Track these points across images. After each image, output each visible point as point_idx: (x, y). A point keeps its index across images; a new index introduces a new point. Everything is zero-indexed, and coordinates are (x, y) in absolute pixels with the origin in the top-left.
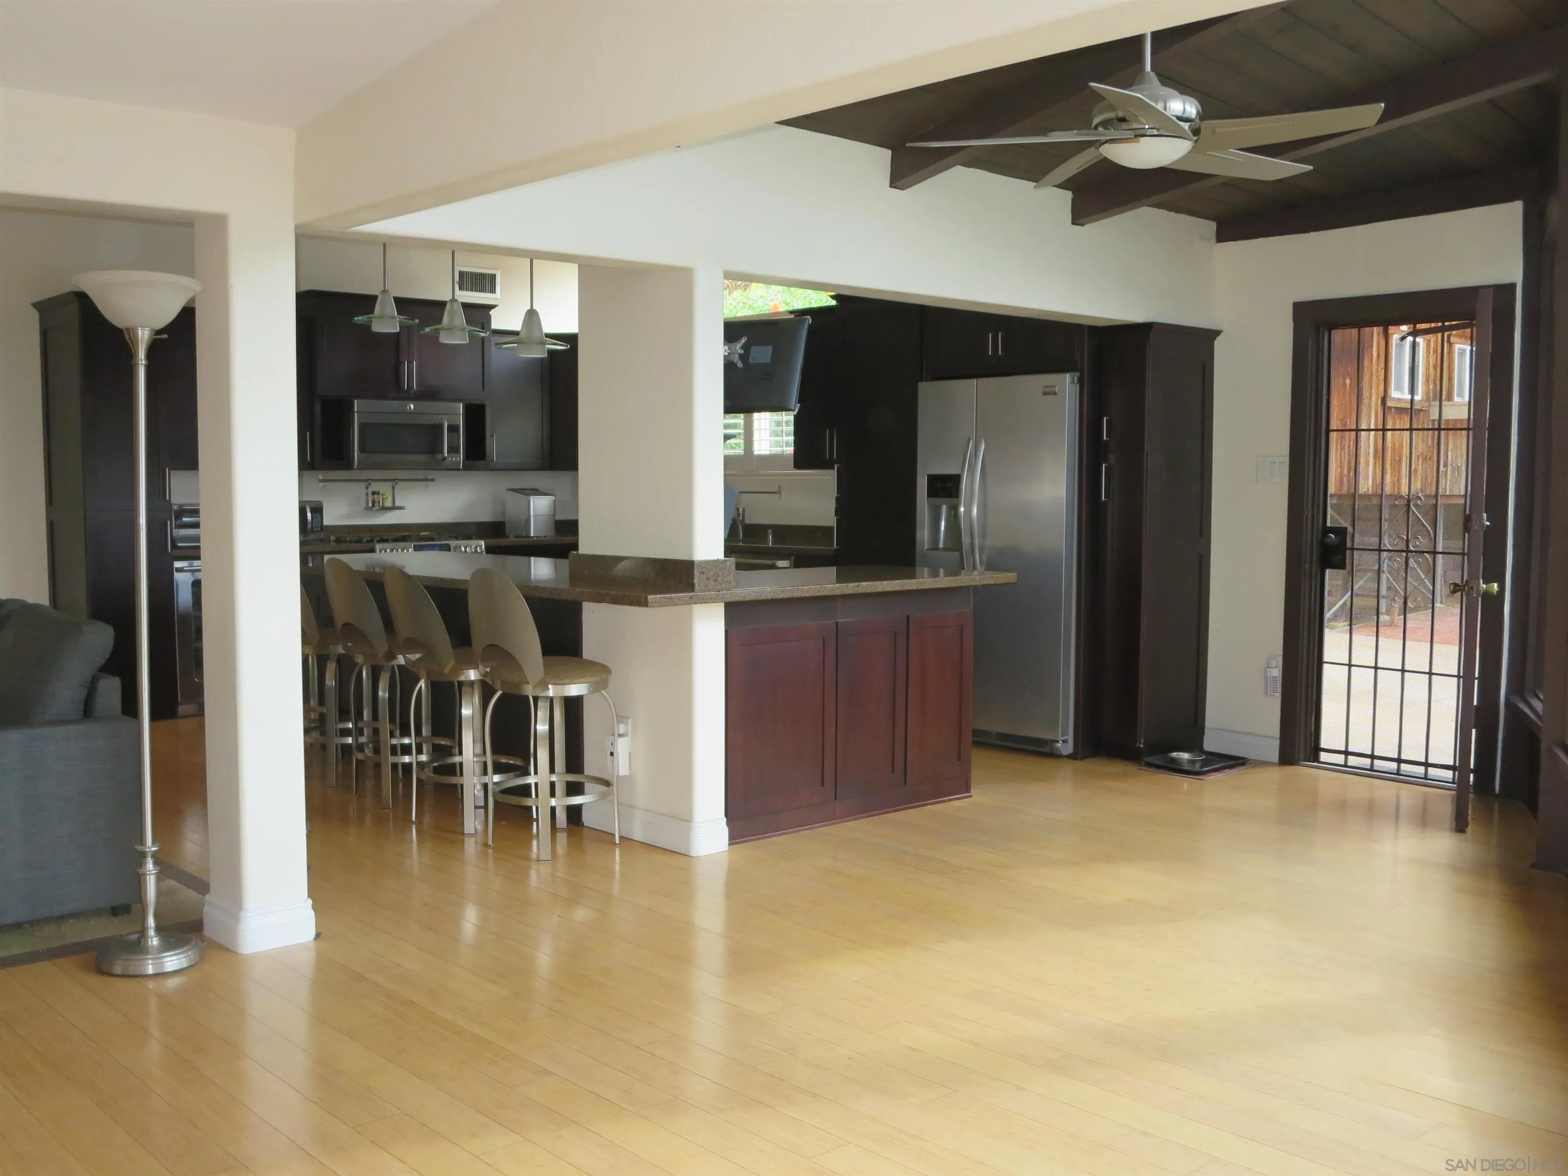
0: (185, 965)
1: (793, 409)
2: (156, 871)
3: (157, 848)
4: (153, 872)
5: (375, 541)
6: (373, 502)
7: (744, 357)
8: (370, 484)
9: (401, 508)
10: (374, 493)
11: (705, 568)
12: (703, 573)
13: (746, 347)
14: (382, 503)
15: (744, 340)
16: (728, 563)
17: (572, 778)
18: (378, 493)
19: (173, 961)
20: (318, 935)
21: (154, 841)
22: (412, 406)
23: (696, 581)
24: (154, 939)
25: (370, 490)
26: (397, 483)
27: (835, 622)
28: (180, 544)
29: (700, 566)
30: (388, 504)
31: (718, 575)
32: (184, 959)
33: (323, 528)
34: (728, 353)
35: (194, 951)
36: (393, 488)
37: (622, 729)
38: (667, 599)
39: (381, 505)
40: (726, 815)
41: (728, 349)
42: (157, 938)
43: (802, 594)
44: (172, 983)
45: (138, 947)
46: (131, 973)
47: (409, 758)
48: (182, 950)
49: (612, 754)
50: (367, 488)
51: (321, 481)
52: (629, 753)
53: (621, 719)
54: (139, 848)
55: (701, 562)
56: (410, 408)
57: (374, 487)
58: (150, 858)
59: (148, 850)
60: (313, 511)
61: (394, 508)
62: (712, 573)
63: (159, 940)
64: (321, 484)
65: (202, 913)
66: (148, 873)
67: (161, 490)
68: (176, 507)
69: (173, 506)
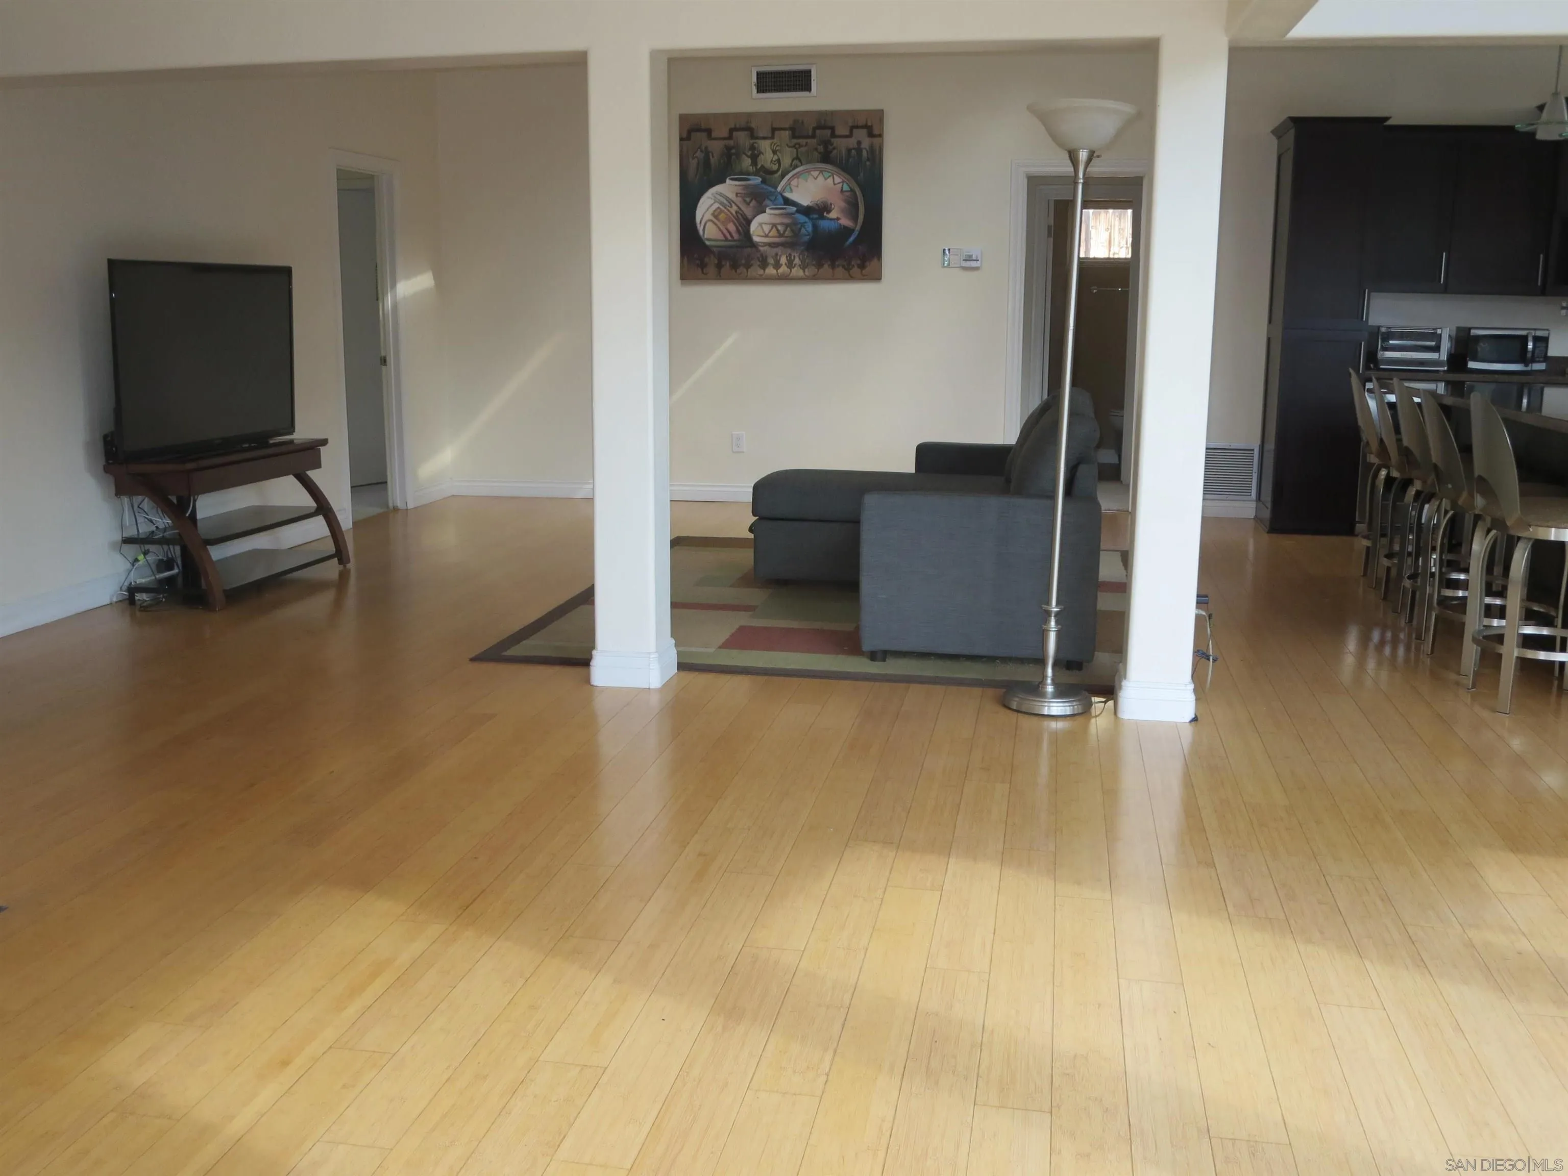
0: (1068, 713)
2: (1056, 629)
3: (1058, 610)
4: (1054, 629)
19: (1057, 708)
20: (1195, 720)
21: (1058, 604)
24: (1050, 687)
28: (1382, 367)
32: (1068, 708)
33: (1546, 359)
35: (1077, 703)
42: (1052, 687)
44: (1054, 725)
45: (1036, 690)
46: (1023, 710)
48: (1070, 700)
54: (1045, 607)
58: (1053, 618)
59: (1052, 610)
60: (1537, 339)
63: (1054, 688)
66: (1051, 629)
67: (1358, 311)
68: (1383, 330)
69: (1379, 327)
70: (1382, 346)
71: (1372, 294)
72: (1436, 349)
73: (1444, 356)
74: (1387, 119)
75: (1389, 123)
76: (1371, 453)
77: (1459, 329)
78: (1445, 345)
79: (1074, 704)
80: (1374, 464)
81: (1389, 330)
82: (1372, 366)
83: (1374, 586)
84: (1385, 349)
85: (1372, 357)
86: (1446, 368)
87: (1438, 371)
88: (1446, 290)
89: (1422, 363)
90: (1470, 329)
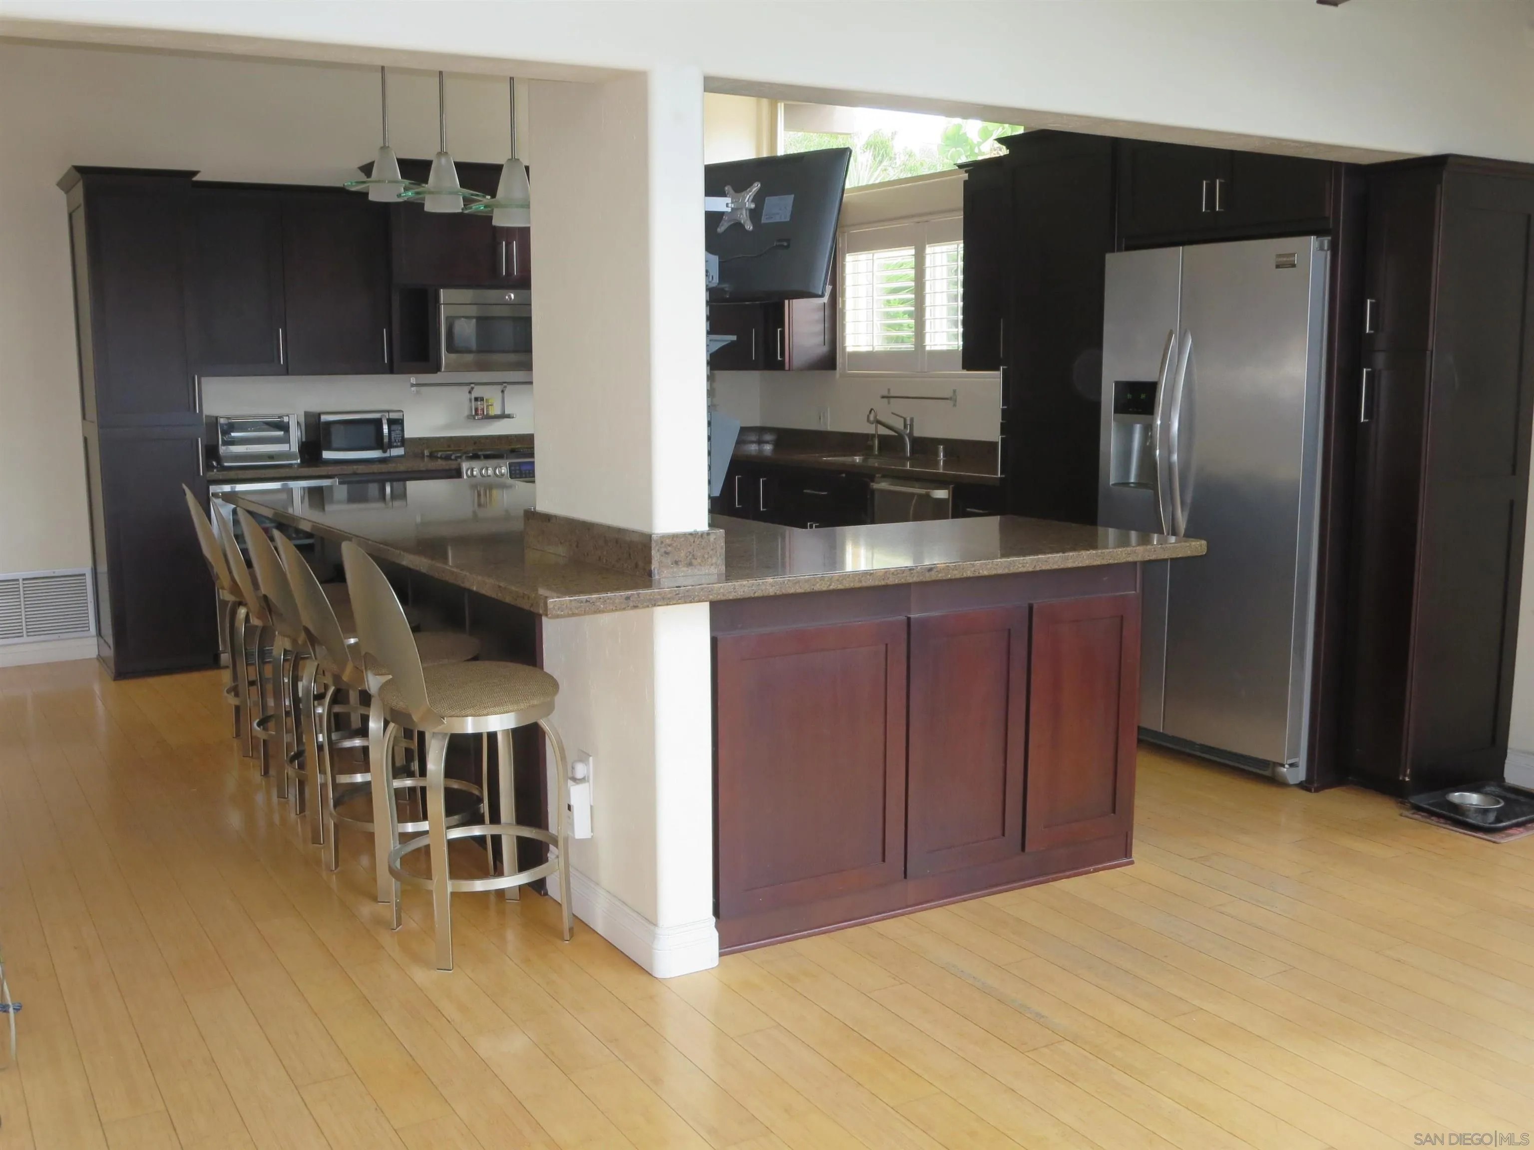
1: (820, 293)
5: (464, 457)
6: (476, 410)
7: (755, 214)
8: (472, 388)
9: (509, 416)
10: (476, 399)
11: (669, 546)
12: (666, 553)
13: (759, 199)
14: (487, 411)
15: (756, 186)
16: (712, 538)
18: (482, 399)
22: (512, 296)
23: (655, 566)
25: (474, 395)
26: (505, 387)
28: (226, 464)
29: (662, 542)
30: (496, 410)
31: (693, 555)
33: (403, 442)
34: (732, 209)
36: (503, 392)
37: (580, 770)
38: (582, 602)
39: (485, 413)
40: (716, 912)
41: (732, 203)
49: (569, 808)
50: (470, 392)
51: (413, 385)
52: (591, 807)
53: (583, 757)
55: (664, 537)
56: (511, 299)
57: (478, 391)
60: (391, 422)
61: (503, 416)
62: (683, 554)
64: (413, 389)
67: (190, 402)
68: (222, 421)
69: (217, 418)
70: (222, 439)
71: (203, 380)
72: (286, 440)
73: (295, 448)
74: (195, 173)
75: (197, 178)
76: (223, 588)
77: (307, 415)
78: (296, 435)
80: (229, 601)
81: (230, 421)
82: (215, 463)
83: (251, 755)
84: (227, 443)
85: (212, 452)
86: (299, 461)
87: (290, 466)
88: (287, 371)
89: (271, 457)
90: (319, 415)
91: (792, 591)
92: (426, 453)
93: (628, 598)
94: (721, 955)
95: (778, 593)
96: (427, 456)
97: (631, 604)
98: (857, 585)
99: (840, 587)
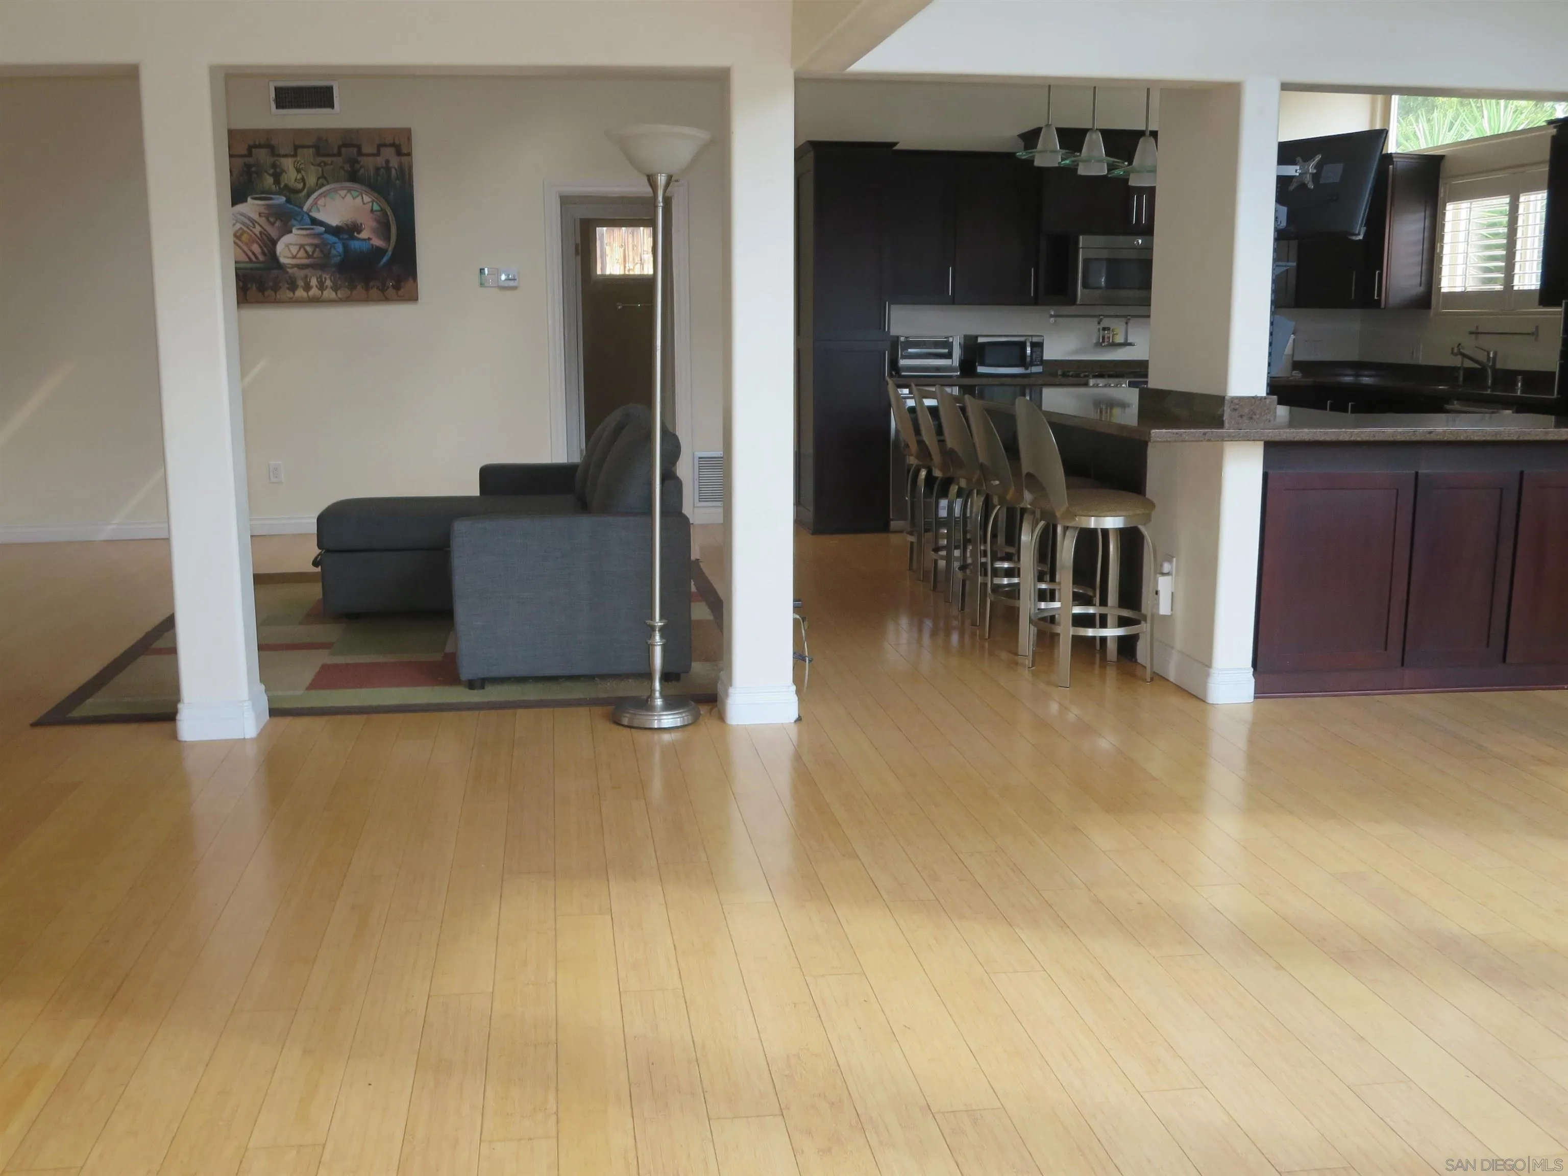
0: (679, 724)
1: (1357, 232)
2: (661, 643)
3: (662, 624)
4: (659, 644)
5: (1091, 376)
6: (1104, 338)
7: (1316, 177)
8: (1101, 320)
9: (1130, 344)
10: (1104, 329)
11: (1238, 404)
12: (1235, 410)
13: (1319, 167)
14: (1112, 339)
15: (1318, 158)
16: (1268, 401)
17: (1126, 613)
18: (1108, 329)
19: (669, 720)
20: (799, 719)
21: (661, 618)
22: (1140, 241)
23: (1226, 417)
24: (659, 700)
25: (1101, 326)
26: (1129, 319)
27: (1413, 472)
28: (903, 374)
29: (1232, 402)
30: (1120, 339)
31: (1254, 412)
32: (679, 719)
33: (1042, 362)
34: (1300, 174)
35: (687, 714)
36: (1127, 323)
37: (1166, 567)
38: (1174, 434)
39: (1111, 341)
40: (1255, 664)
41: (1300, 169)
42: (661, 700)
43: (1351, 437)
44: (667, 737)
45: (645, 704)
46: (635, 725)
47: (1008, 580)
48: (677, 712)
49: (1157, 593)
50: (1099, 323)
51: (1051, 316)
52: (1172, 593)
53: (1169, 559)
54: (648, 622)
55: (1233, 398)
56: (1138, 243)
57: (1106, 322)
58: (657, 632)
59: (656, 624)
60: (1033, 345)
61: (1126, 344)
62: (1247, 411)
63: (662, 701)
64: (1052, 319)
65: (716, 687)
66: (656, 644)
67: (880, 322)
68: (902, 339)
69: (898, 337)
70: (901, 354)
71: (892, 306)
72: (949, 356)
73: (956, 360)
74: (895, 144)
75: (897, 148)
76: (912, 455)
77: (966, 337)
78: (957, 353)
79: (684, 715)
80: (912, 465)
81: (908, 339)
82: (894, 373)
84: (904, 357)
85: (894, 365)
86: (959, 373)
87: (951, 377)
88: (953, 301)
89: (938, 369)
90: (976, 337)
91: (1322, 439)
92: (1060, 372)
93: (1205, 434)
94: (1255, 698)
95: (1312, 439)
96: (1060, 375)
97: (1207, 438)
98: (1372, 439)
99: (1359, 439)
